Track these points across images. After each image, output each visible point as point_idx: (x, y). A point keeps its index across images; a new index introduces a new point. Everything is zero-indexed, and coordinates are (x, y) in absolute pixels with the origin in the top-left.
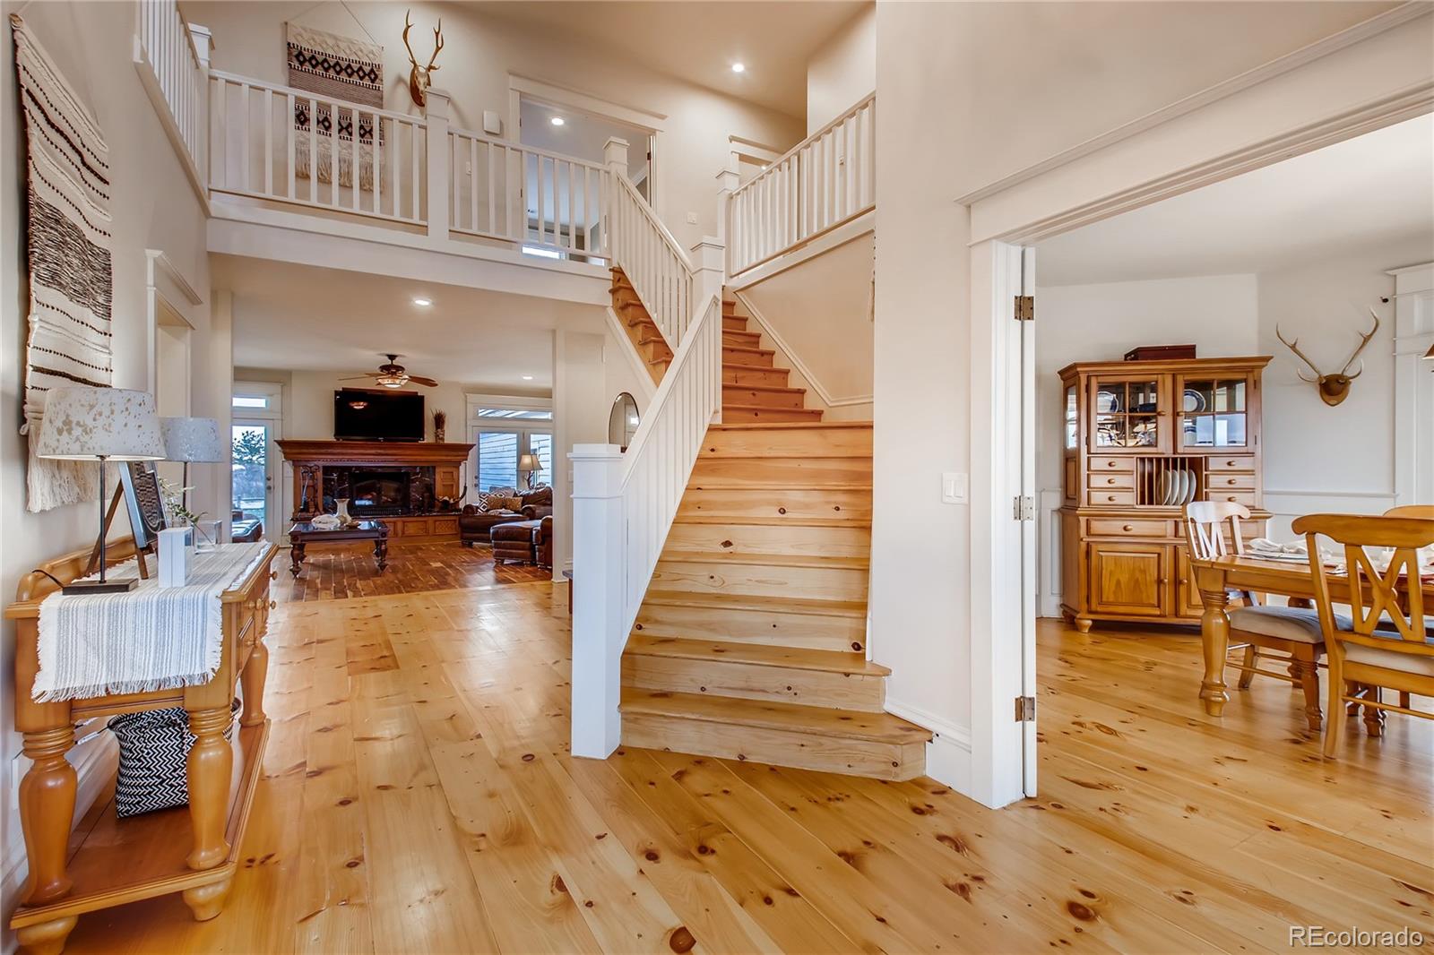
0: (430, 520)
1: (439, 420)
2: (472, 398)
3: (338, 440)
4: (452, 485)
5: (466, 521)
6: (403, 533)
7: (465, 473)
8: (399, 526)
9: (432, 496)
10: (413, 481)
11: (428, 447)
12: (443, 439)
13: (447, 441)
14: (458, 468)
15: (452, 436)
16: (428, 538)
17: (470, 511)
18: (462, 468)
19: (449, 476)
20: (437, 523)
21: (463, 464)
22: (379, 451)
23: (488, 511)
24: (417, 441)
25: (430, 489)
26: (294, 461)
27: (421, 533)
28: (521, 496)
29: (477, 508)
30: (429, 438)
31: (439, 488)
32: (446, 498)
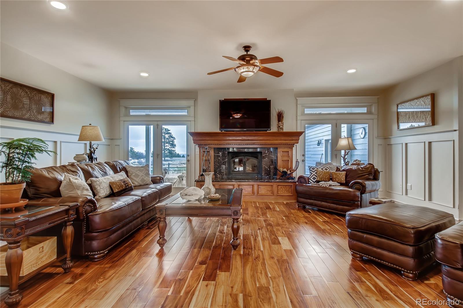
0: (275, 185)
1: (280, 116)
2: (301, 100)
3: (222, 131)
4: (289, 160)
5: (300, 189)
6: (258, 193)
7: (296, 152)
8: (256, 187)
9: (276, 169)
10: (264, 158)
11: (274, 134)
12: (282, 129)
13: (285, 130)
14: (292, 149)
15: (288, 126)
16: (273, 197)
17: (303, 180)
18: (294, 148)
19: (286, 154)
20: (279, 187)
21: (295, 146)
22: (244, 138)
23: (318, 182)
24: (266, 131)
25: (274, 163)
26: (199, 145)
27: (269, 193)
28: (344, 170)
29: (309, 179)
30: (274, 128)
31: (280, 163)
32: (285, 170)
